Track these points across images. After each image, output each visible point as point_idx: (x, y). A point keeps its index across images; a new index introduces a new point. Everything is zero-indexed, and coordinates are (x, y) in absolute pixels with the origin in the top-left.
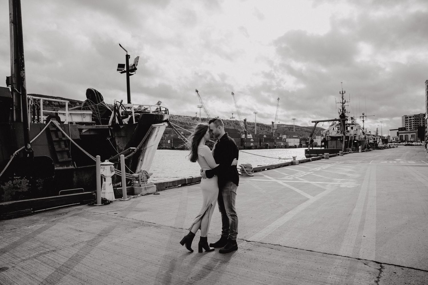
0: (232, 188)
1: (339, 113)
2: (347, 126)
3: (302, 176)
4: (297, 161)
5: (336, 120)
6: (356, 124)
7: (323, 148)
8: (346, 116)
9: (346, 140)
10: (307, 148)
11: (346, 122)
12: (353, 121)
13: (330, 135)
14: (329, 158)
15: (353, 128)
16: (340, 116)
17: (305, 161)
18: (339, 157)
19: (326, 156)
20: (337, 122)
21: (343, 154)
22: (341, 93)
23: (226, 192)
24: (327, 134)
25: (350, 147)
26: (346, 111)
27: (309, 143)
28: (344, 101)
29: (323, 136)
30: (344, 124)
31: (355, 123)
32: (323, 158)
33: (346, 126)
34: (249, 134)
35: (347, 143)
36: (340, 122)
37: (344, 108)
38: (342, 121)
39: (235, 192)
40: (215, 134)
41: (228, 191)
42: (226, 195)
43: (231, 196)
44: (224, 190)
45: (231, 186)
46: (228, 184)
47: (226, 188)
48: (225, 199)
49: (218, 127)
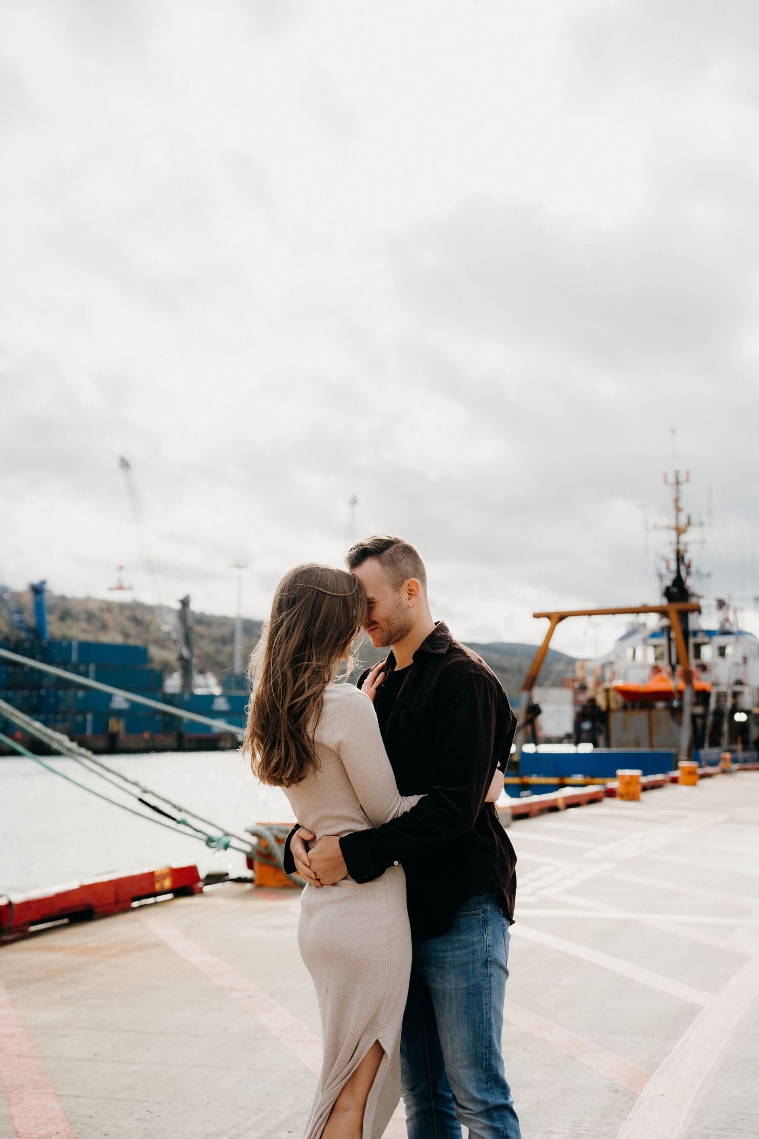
0: (488, 939)
1: (661, 576)
2: (700, 639)
3: (569, 884)
4: (504, 808)
5: (645, 610)
6: (741, 633)
7: (586, 748)
8: (693, 595)
9: (699, 710)
11: (694, 621)
12: (727, 620)
13: (619, 683)
14: (645, 796)
15: (729, 651)
16: (668, 593)
17: (536, 808)
18: (681, 790)
19: (628, 784)
21: (694, 778)
22: (671, 479)
23: (462, 965)
24: (603, 681)
25: (715, 743)
26: (693, 569)
28: (683, 521)
29: (583, 688)
30: (686, 634)
31: (734, 629)
32: (611, 793)
33: (692, 641)
34: (202, 672)
35: (699, 722)
36: (665, 622)
37: (686, 551)
38: (674, 615)
39: (504, 964)
40: (383, 627)
41: (470, 960)
42: (462, 984)
43: (487, 989)
44: (446, 954)
45: (484, 930)
46: (466, 915)
47: (457, 945)
48: (450, 1010)
49: (405, 586)
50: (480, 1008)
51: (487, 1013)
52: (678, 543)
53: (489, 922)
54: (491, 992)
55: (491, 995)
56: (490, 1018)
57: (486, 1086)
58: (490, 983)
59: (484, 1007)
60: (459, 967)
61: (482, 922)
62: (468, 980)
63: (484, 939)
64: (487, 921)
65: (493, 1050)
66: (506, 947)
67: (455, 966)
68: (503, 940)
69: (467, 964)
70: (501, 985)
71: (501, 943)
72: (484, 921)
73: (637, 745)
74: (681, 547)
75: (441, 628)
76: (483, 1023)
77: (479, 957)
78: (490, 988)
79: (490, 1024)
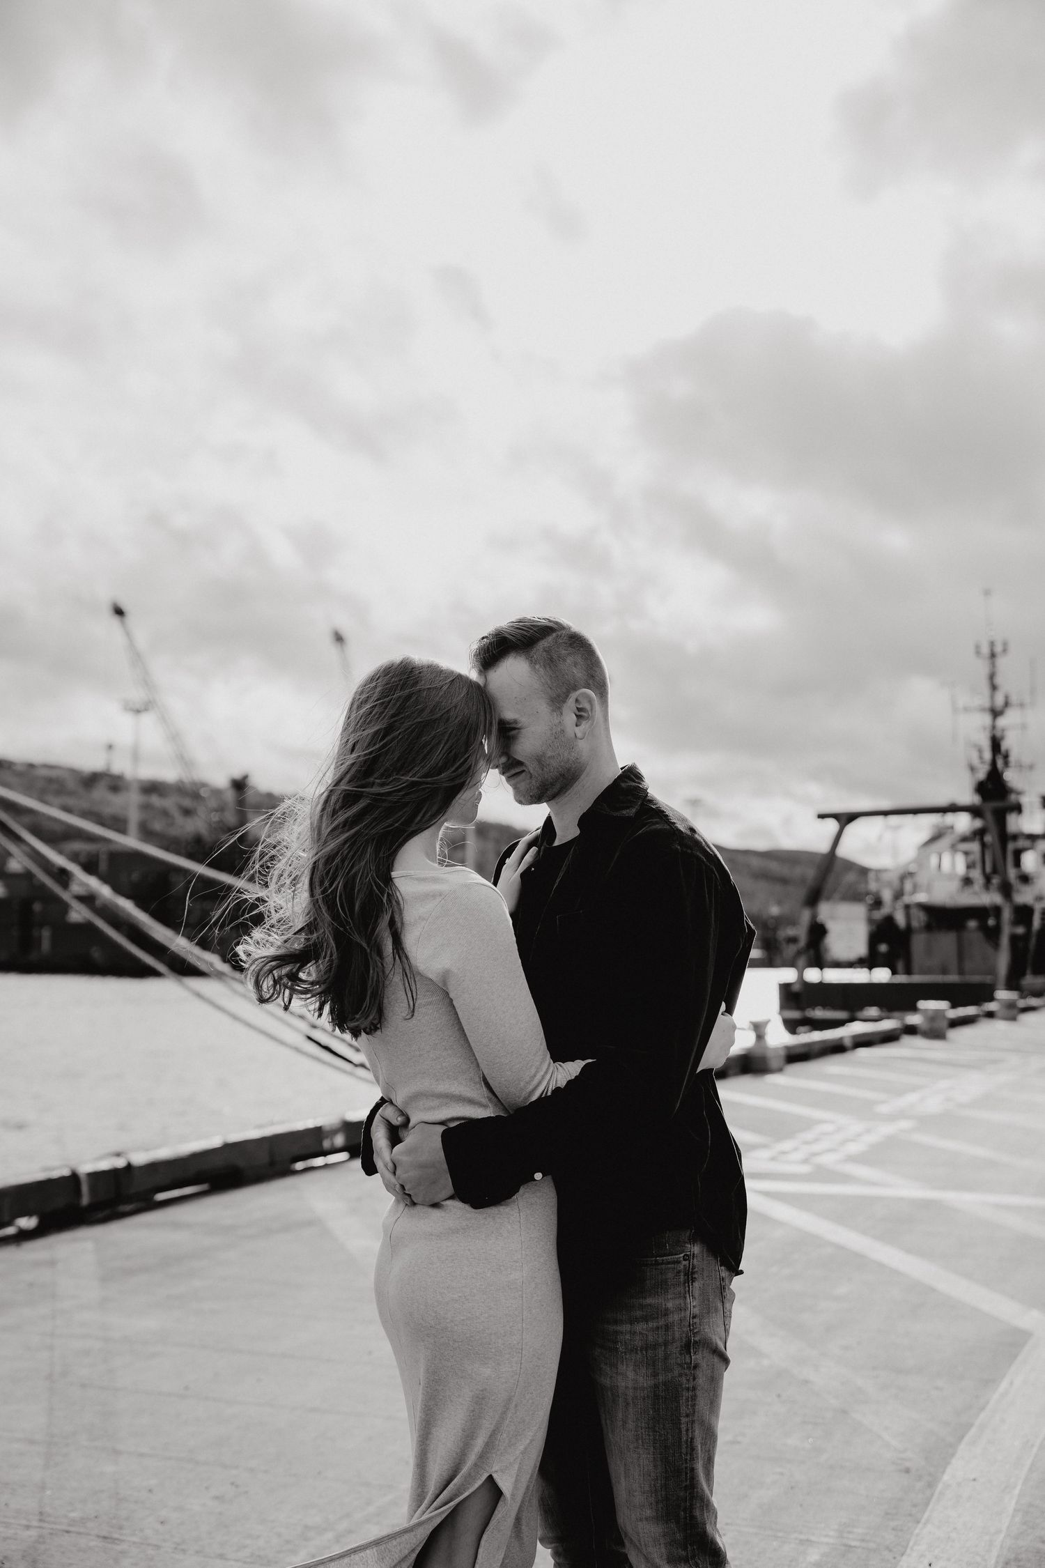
0: (694, 1305)
1: (972, 769)
2: (1021, 843)
3: (853, 1148)
4: (776, 1049)
5: (953, 808)
8: (1014, 790)
9: (1020, 930)
10: (788, 975)
11: (1016, 823)
13: (922, 897)
16: (981, 788)
17: (817, 1048)
18: (999, 1026)
19: (932, 1019)
20: (963, 823)
21: (1015, 1012)
22: (985, 650)
23: (646, 1347)
24: (903, 895)
25: (1040, 969)
26: (1012, 759)
27: (803, 942)
28: (999, 700)
29: (878, 903)
30: (1005, 837)
32: (911, 1030)
33: (1011, 846)
35: (1020, 944)
36: (978, 823)
37: (1002, 738)
38: (989, 816)
39: (721, 1346)
40: (532, 772)
41: (661, 1340)
42: (645, 1381)
43: (688, 1389)
44: (618, 1328)
45: (687, 1288)
46: (657, 1263)
47: (639, 1313)
48: (625, 1422)
49: (571, 702)
50: (676, 1423)
51: (687, 1430)
52: (994, 727)
53: (696, 1276)
54: (695, 1395)
55: (695, 1400)
56: (692, 1439)
57: (684, 1553)
58: (694, 1379)
59: (684, 1420)
60: (641, 1351)
61: (685, 1275)
62: (655, 1375)
63: (685, 1304)
64: (693, 1273)
65: (697, 1492)
66: (727, 1316)
67: (634, 1350)
68: (720, 1305)
69: (655, 1346)
70: (715, 1382)
71: (716, 1310)
72: (686, 1274)
73: (944, 971)
74: (998, 734)
75: (631, 775)
76: (680, 1446)
77: (677, 1335)
78: (694, 1389)
79: (693, 1449)
